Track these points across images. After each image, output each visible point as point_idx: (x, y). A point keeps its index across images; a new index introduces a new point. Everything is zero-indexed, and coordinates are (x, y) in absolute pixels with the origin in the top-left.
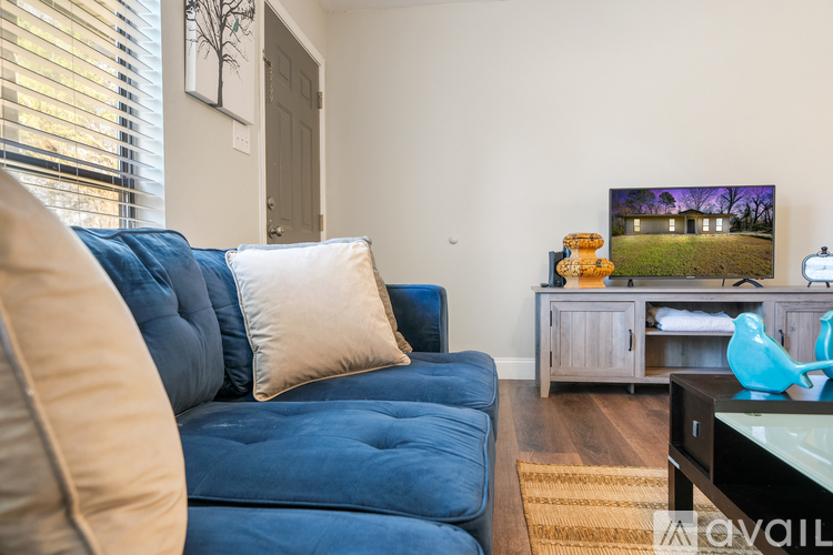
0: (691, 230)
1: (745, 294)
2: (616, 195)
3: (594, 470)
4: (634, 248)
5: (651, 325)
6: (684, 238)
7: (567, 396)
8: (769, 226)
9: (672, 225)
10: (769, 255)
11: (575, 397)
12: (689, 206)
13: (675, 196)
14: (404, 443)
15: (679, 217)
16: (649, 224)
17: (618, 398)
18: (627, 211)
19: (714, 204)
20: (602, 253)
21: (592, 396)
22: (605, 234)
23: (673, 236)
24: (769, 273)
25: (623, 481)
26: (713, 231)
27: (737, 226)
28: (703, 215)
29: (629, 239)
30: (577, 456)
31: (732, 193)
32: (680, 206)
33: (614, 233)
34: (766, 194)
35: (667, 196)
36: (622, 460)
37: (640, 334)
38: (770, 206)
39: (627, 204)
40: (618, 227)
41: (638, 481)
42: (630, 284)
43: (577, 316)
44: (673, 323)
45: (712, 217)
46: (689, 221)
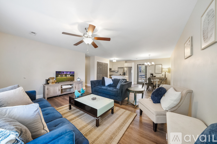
0: (66, 76)
1: (71, 83)
2: (57, 72)
3: (59, 108)
4: (59, 78)
5: (61, 88)
6: (65, 77)
7: (49, 99)
8: (74, 76)
9: (64, 76)
10: (74, 78)
11: (51, 99)
12: (66, 74)
13: (64, 72)
14: (49, 114)
15: (65, 75)
16: (61, 76)
17: (57, 97)
18: (58, 74)
19: (69, 73)
20: (55, 79)
21: (53, 98)
22: (55, 77)
23: (64, 77)
24: (74, 80)
25: (63, 108)
26: (68, 76)
27: (71, 76)
28: (67, 75)
29: (58, 77)
30: (56, 107)
31: (70, 72)
32: (65, 74)
33: (56, 77)
34: (74, 72)
35: (63, 72)
36: (61, 106)
37: (60, 89)
38: (74, 74)
39: (58, 73)
40: (57, 76)
41: (64, 107)
42: (58, 83)
43: (51, 88)
44: (64, 87)
45: (68, 75)
46: (66, 75)
